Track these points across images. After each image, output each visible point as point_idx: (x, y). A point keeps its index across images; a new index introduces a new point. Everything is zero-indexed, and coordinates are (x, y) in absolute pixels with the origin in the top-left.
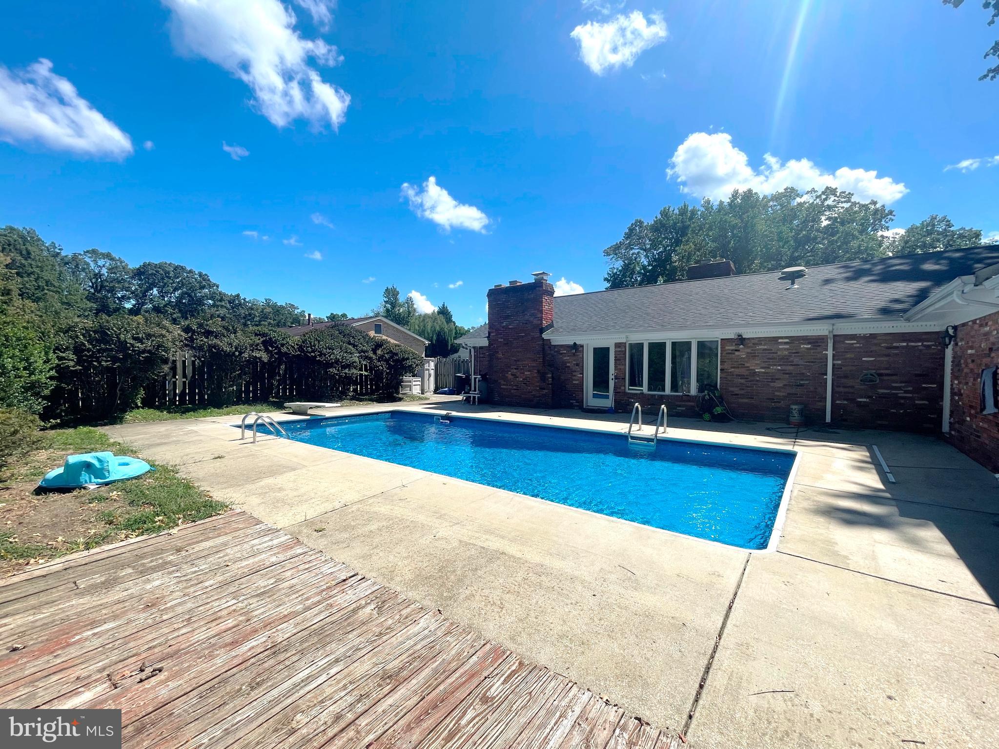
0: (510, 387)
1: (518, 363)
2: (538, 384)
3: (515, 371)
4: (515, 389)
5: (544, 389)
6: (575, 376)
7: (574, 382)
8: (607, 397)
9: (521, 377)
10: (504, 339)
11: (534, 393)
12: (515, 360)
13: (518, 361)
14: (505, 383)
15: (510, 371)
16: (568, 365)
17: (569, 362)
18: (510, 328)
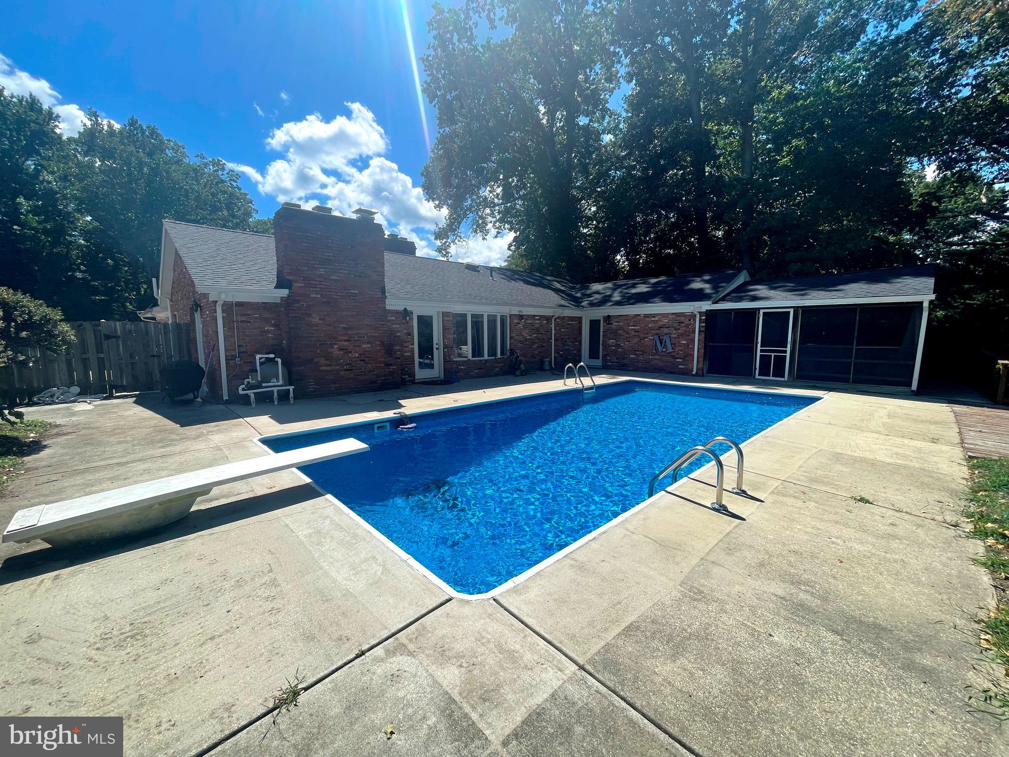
0: (338, 367)
1: (350, 332)
2: (383, 359)
3: (346, 343)
4: (346, 370)
5: (391, 365)
6: (406, 347)
7: (406, 354)
8: (431, 366)
9: (356, 352)
10: (322, 295)
11: (376, 371)
12: (344, 328)
13: (351, 329)
14: (328, 362)
15: (337, 344)
16: (398, 334)
17: (399, 332)
18: (332, 280)
